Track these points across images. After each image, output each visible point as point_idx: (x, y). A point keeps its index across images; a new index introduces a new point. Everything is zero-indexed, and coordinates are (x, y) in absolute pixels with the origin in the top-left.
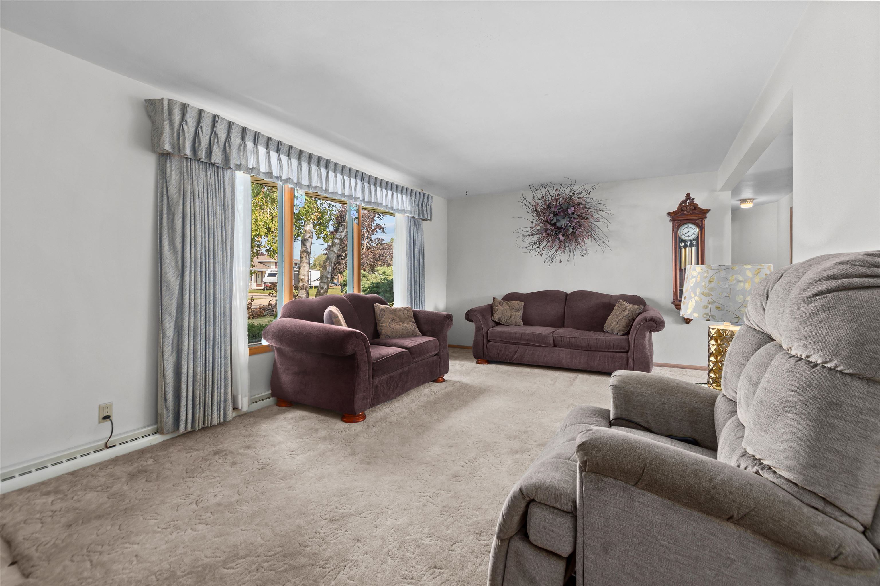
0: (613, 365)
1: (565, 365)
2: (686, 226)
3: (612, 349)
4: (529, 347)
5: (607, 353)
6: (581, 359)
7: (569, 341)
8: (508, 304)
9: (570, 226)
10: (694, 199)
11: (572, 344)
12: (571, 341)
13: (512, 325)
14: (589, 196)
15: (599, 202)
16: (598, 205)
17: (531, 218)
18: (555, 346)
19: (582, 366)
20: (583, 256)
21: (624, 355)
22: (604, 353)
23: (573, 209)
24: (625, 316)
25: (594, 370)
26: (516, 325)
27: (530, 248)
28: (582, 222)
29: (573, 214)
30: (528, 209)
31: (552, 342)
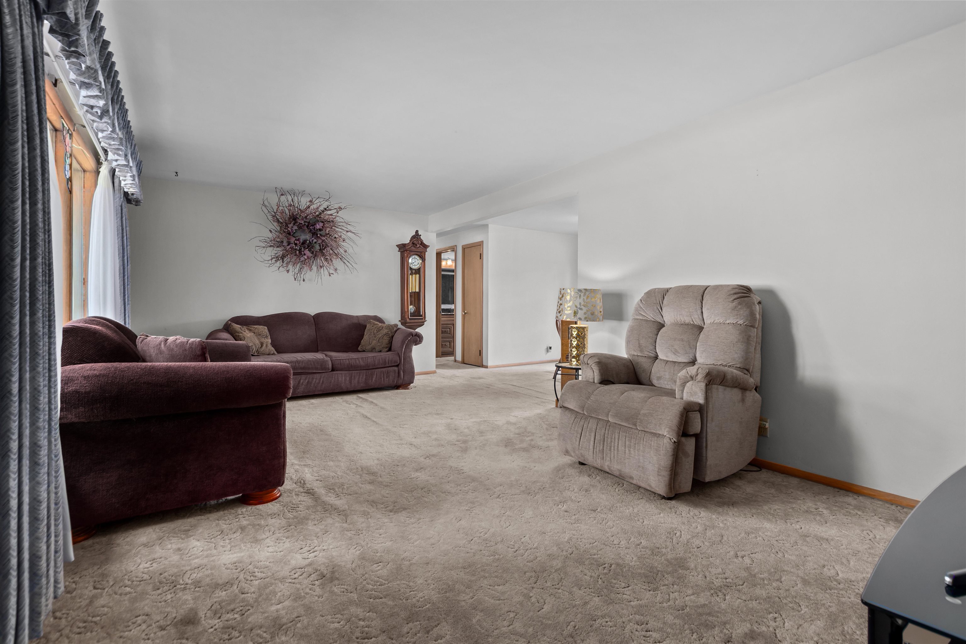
0: (387, 379)
1: (344, 387)
2: (414, 257)
3: (387, 365)
4: (303, 377)
5: (382, 369)
6: (359, 379)
7: (348, 363)
8: (250, 330)
9: (315, 243)
10: (421, 235)
11: (351, 365)
12: (350, 362)
13: (264, 354)
14: (337, 215)
15: (349, 223)
16: (349, 227)
17: (271, 227)
18: (333, 370)
19: (362, 386)
20: (330, 275)
21: (396, 368)
22: (380, 370)
23: (321, 224)
24: (385, 334)
25: (372, 387)
26: (269, 354)
27: (270, 262)
28: (328, 241)
29: (320, 230)
30: (268, 215)
31: (330, 366)
